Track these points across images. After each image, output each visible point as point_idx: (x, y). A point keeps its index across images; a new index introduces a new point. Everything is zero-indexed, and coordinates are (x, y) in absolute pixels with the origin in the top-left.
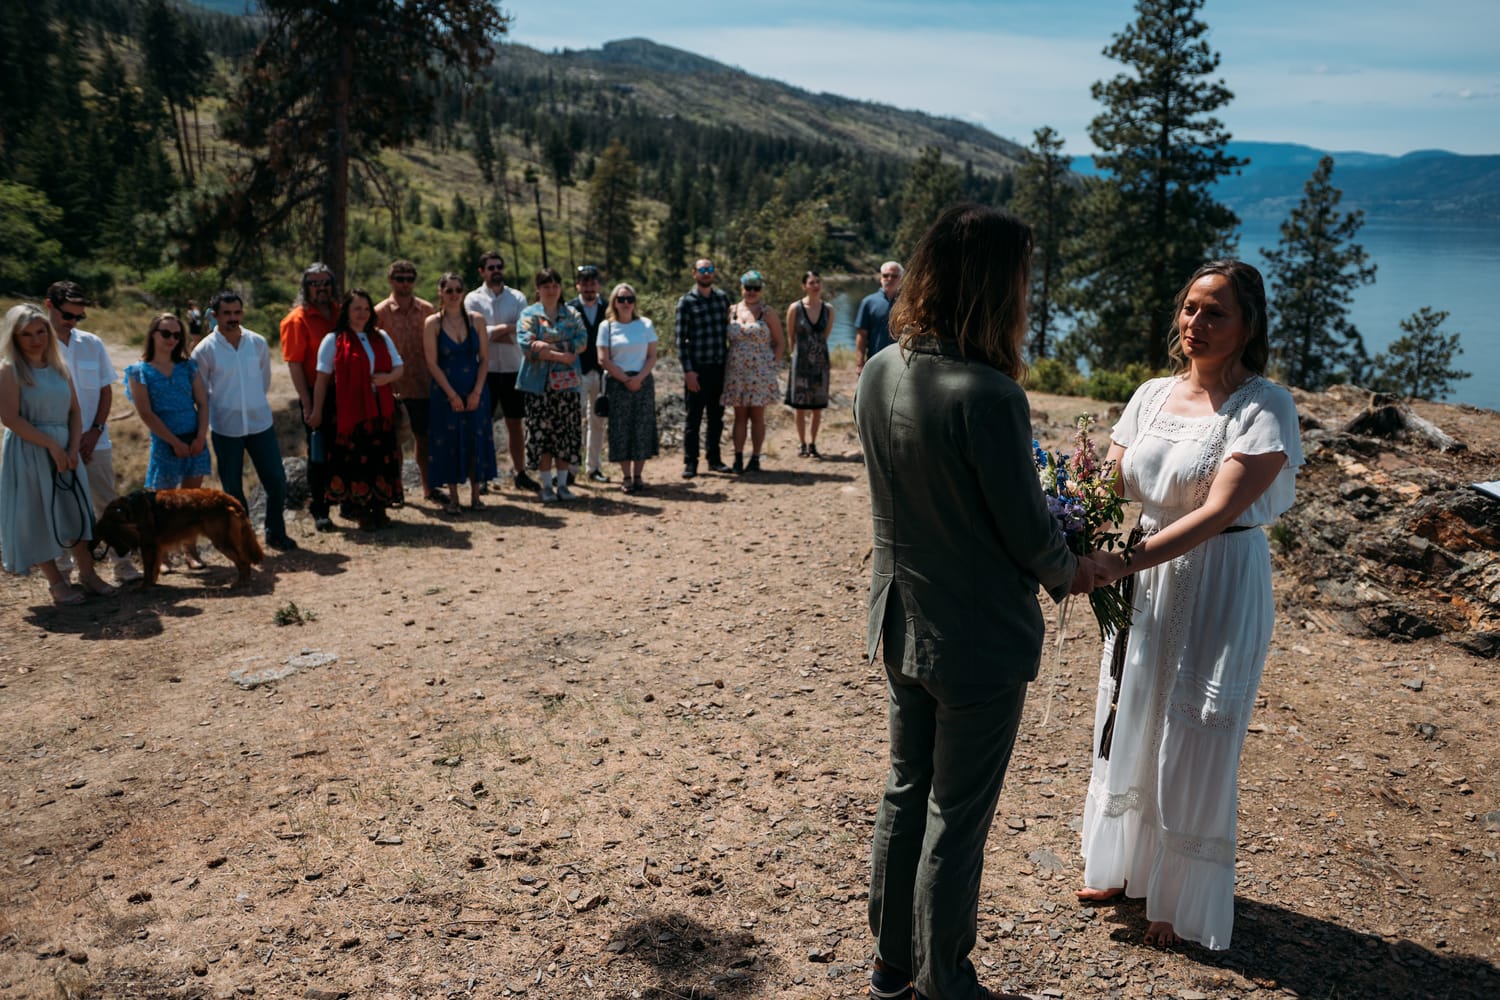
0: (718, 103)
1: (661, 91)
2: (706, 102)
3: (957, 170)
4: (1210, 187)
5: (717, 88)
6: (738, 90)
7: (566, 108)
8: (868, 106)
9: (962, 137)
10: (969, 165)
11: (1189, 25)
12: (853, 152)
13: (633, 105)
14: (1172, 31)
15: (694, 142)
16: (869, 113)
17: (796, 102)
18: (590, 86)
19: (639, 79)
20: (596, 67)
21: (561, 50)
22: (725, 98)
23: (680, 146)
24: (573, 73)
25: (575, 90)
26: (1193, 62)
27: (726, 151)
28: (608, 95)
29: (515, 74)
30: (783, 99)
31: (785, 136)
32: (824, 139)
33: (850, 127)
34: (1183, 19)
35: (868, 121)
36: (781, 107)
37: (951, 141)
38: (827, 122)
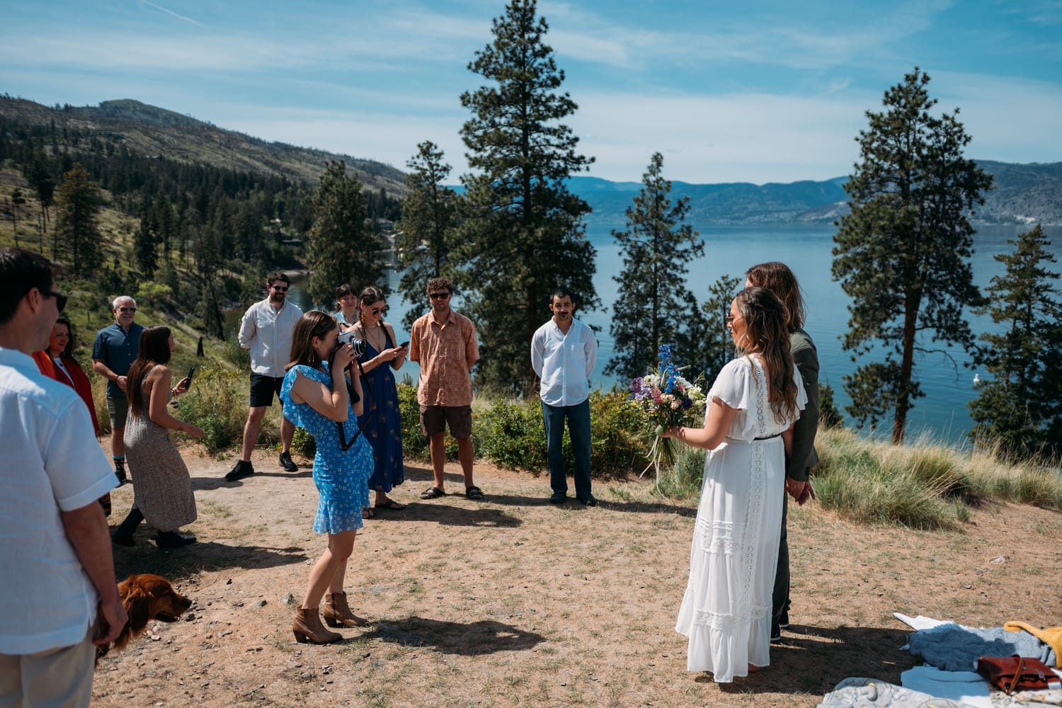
0: (194, 148)
1: (147, 139)
2: (183, 146)
3: (375, 195)
4: (565, 181)
5: (192, 137)
6: (210, 139)
7: (66, 149)
8: (309, 151)
9: (378, 173)
10: (383, 191)
11: (537, 47)
12: (299, 183)
13: (124, 148)
14: (524, 50)
15: (174, 176)
16: (310, 156)
17: (253, 148)
18: (87, 133)
19: (129, 130)
20: (93, 120)
21: (62, 106)
22: (199, 144)
23: (163, 178)
24: (72, 123)
25: (75, 136)
26: (543, 77)
27: (200, 181)
28: (103, 140)
29: (20, 123)
30: (245, 145)
31: (246, 172)
32: (277, 174)
33: (297, 166)
34: (533, 41)
35: (309, 161)
36: (244, 151)
37: (370, 175)
38: (279, 162)
